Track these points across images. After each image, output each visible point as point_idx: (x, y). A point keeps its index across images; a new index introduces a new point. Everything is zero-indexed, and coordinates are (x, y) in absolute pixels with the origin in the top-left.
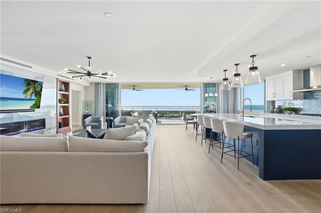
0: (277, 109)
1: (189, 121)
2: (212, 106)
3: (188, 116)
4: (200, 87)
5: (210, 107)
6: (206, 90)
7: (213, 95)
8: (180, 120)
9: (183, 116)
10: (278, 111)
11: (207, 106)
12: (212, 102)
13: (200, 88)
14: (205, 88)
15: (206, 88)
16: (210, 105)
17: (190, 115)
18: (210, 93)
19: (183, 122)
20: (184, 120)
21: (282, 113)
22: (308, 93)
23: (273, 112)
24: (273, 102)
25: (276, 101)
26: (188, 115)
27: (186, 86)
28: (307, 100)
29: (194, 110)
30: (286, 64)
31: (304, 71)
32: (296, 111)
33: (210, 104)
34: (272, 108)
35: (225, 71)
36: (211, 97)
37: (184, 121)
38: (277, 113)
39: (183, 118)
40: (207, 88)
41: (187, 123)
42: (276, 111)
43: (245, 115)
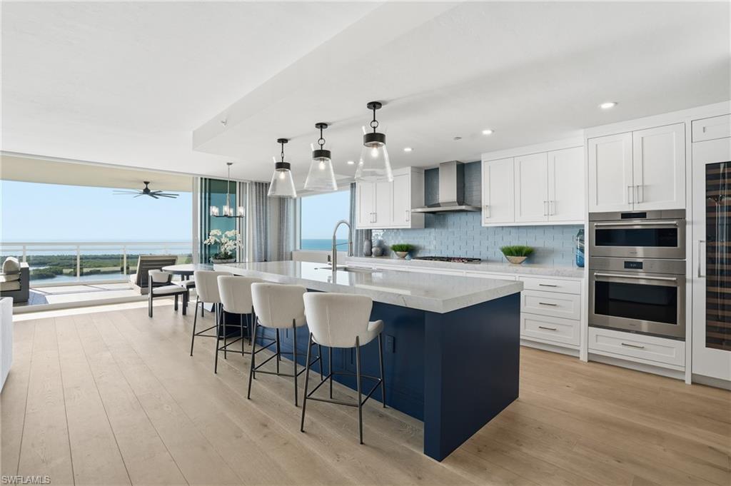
0: (378, 249)
1: (157, 290)
2: (231, 243)
3: (155, 274)
4: (194, 191)
5: (226, 246)
6: (209, 199)
7: (232, 211)
8: (127, 286)
9: (134, 272)
10: (379, 252)
11: (216, 242)
12: (230, 230)
13: (191, 193)
14: (207, 194)
15: (209, 195)
16: (224, 240)
17: (163, 268)
18: (225, 205)
19: (137, 291)
20: (138, 283)
21: (386, 255)
22: (431, 215)
23: (369, 254)
24: (369, 232)
25: (373, 231)
26: (158, 271)
27: (147, 183)
28: (433, 230)
29: (173, 253)
30: (413, 149)
31: (425, 171)
32: (410, 251)
33: (226, 236)
34: (367, 246)
35: (283, 141)
36: (225, 216)
37: (139, 289)
38: (377, 256)
39: (134, 277)
40: (212, 194)
41: (154, 296)
42: (376, 251)
43: (338, 266)
